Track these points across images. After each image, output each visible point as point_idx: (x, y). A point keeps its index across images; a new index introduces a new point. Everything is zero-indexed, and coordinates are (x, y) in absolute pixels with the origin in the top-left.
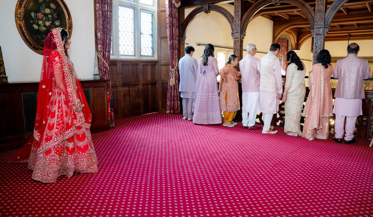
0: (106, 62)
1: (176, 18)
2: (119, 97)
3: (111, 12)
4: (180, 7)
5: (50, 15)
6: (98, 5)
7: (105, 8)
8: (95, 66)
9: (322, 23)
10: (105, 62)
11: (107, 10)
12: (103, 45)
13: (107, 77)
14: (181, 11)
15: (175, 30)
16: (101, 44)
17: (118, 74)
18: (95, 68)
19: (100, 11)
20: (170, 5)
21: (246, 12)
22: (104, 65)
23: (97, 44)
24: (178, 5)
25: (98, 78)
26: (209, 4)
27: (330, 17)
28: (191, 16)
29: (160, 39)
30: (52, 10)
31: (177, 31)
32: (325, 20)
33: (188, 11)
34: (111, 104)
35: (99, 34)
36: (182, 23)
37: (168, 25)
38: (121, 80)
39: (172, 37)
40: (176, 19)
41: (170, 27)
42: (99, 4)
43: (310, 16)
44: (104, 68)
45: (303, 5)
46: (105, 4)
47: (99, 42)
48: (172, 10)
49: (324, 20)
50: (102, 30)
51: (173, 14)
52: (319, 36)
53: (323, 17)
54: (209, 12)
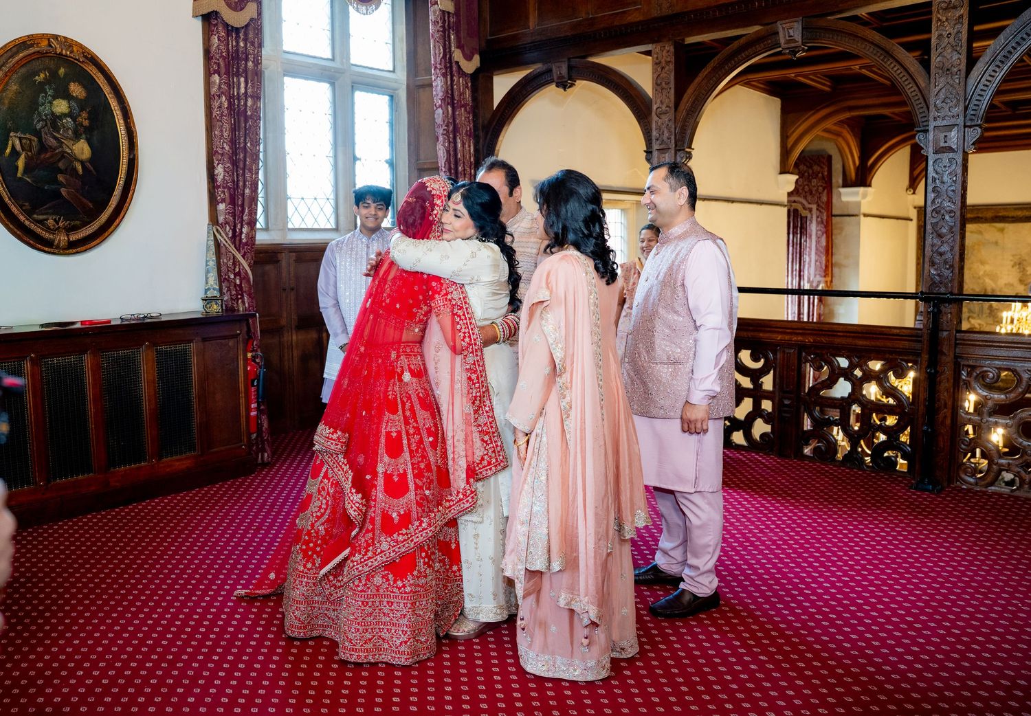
0: (243, 256)
1: (464, 106)
2: (286, 363)
3: (257, 98)
4: (477, 71)
5: (69, 120)
6: (216, 78)
7: (239, 88)
8: (207, 272)
9: (955, 111)
10: (239, 257)
11: (246, 92)
12: (233, 202)
13: (247, 305)
14: (481, 83)
15: (463, 144)
16: (228, 200)
17: (285, 290)
18: (207, 279)
19: (224, 98)
20: (446, 68)
21: (692, 81)
22: (235, 267)
23: (213, 201)
24: (470, 66)
25: (215, 308)
26: (569, 59)
27: (985, 88)
28: (516, 99)
29: (416, 173)
30: (73, 103)
31: (469, 146)
32: (965, 100)
33: (502, 84)
34: (257, 390)
35: (220, 171)
36: (486, 122)
37: (440, 131)
38: (293, 308)
39: (452, 166)
40: (465, 110)
41: (449, 137)
42: (219, 75)
43: (910, 89)
44: (236, 275)
45: (887, 52)
46: (238, 75)
47: (220, 194)
48: (452, 81)
49: (962, 99)
50: (230, 158)
51: (456, 94)
52: (945, 157)
53: (960, 89)
54: (572, 85)
